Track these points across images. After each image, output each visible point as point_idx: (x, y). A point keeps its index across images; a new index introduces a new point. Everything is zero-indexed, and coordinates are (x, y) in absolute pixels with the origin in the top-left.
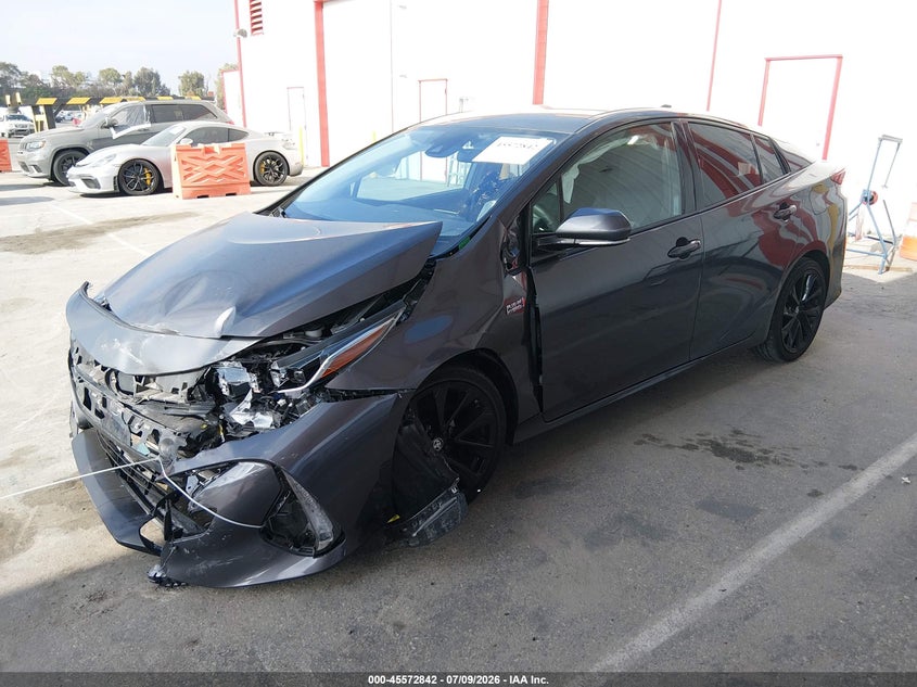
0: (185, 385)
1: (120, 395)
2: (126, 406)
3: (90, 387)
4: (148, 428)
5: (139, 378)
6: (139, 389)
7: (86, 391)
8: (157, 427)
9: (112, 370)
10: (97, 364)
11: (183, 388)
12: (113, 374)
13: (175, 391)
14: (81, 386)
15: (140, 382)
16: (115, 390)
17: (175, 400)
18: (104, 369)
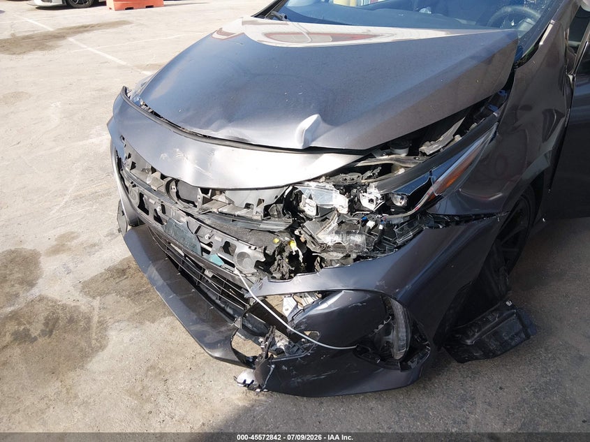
0: (260, 201)
1: (181, 205)
2: (188, 214)
3: (146, 192)
4: (220, 240)
5: (205, 191)
6: (205, 201)
7: (141, 196)
8: (229, 239)
9: (173, 179)
10: (154, 170)
11: (258, 204)
12: (173, 183)
13: (248, 206)
14: (135, 192)
15: (207, 193)
16: (176, 199)
17: (249, 215)
18: (163, 177)
